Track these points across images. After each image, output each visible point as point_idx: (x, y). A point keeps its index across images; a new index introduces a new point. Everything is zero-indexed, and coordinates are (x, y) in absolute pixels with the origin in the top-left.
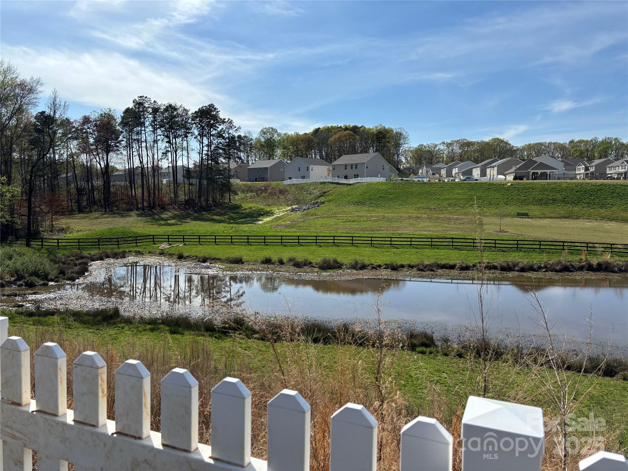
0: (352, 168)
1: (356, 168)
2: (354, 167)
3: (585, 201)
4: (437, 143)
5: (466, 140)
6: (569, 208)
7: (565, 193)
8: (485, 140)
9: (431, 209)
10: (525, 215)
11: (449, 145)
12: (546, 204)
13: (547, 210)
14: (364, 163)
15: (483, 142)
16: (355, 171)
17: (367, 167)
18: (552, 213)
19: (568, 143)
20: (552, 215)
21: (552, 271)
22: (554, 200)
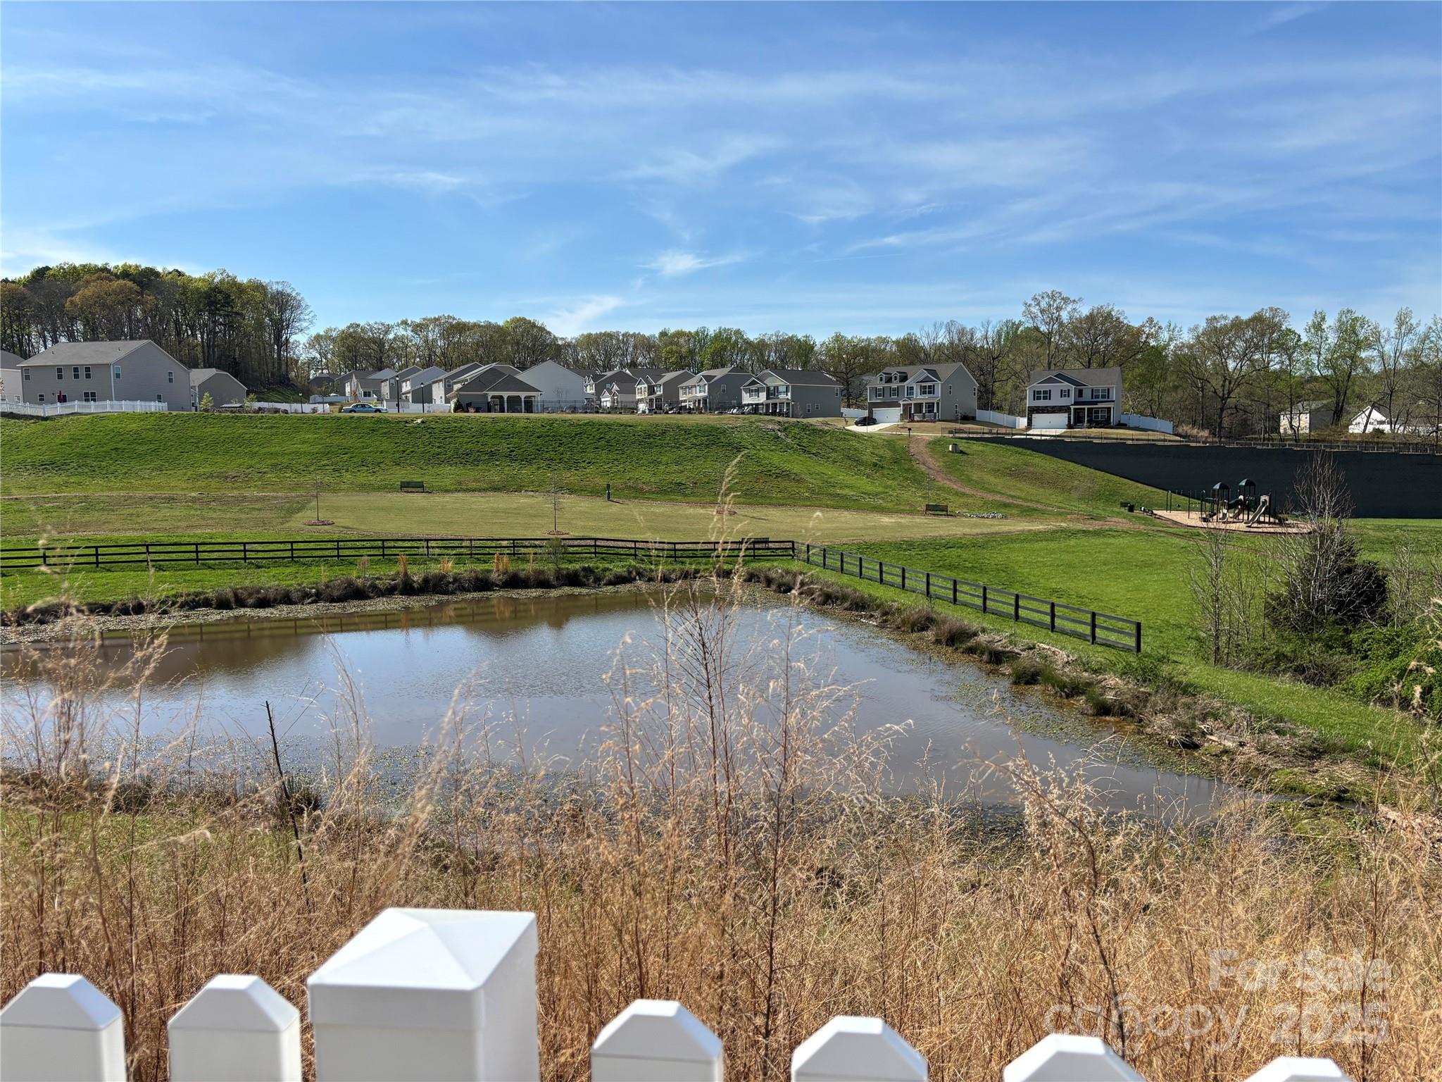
0: (76, 376)
1: (88, 376)
2: (82, 373)
3: (548, 456)
4: (391, 323)
5: (454, 319)
6: (511, 470)
7: (516, 440)
8: (493, 321)
9: (227, 477)
10: (418, 487)
11: (418, 328)
12: (476, 462)
13: (470, 474)
14: (108, 365)
15: (489, 326)
16: (84, 385)
17: (118, 376)
18: (476, 481)
19: (657, 336)
20: (474, 485)
21: (326, 601)
22: (492, 454)
